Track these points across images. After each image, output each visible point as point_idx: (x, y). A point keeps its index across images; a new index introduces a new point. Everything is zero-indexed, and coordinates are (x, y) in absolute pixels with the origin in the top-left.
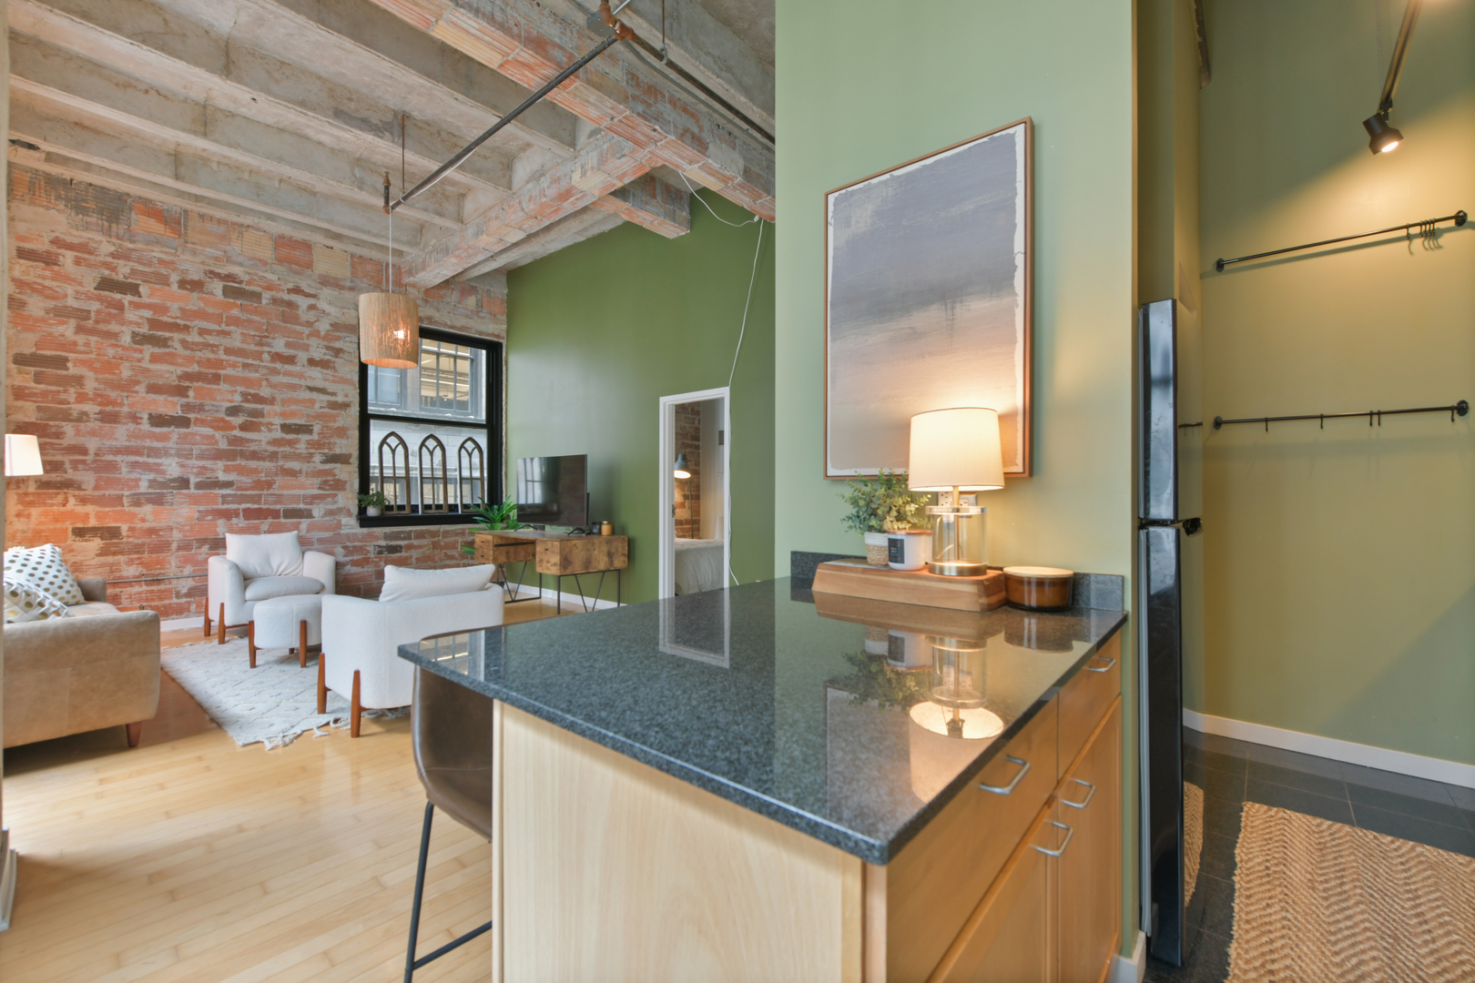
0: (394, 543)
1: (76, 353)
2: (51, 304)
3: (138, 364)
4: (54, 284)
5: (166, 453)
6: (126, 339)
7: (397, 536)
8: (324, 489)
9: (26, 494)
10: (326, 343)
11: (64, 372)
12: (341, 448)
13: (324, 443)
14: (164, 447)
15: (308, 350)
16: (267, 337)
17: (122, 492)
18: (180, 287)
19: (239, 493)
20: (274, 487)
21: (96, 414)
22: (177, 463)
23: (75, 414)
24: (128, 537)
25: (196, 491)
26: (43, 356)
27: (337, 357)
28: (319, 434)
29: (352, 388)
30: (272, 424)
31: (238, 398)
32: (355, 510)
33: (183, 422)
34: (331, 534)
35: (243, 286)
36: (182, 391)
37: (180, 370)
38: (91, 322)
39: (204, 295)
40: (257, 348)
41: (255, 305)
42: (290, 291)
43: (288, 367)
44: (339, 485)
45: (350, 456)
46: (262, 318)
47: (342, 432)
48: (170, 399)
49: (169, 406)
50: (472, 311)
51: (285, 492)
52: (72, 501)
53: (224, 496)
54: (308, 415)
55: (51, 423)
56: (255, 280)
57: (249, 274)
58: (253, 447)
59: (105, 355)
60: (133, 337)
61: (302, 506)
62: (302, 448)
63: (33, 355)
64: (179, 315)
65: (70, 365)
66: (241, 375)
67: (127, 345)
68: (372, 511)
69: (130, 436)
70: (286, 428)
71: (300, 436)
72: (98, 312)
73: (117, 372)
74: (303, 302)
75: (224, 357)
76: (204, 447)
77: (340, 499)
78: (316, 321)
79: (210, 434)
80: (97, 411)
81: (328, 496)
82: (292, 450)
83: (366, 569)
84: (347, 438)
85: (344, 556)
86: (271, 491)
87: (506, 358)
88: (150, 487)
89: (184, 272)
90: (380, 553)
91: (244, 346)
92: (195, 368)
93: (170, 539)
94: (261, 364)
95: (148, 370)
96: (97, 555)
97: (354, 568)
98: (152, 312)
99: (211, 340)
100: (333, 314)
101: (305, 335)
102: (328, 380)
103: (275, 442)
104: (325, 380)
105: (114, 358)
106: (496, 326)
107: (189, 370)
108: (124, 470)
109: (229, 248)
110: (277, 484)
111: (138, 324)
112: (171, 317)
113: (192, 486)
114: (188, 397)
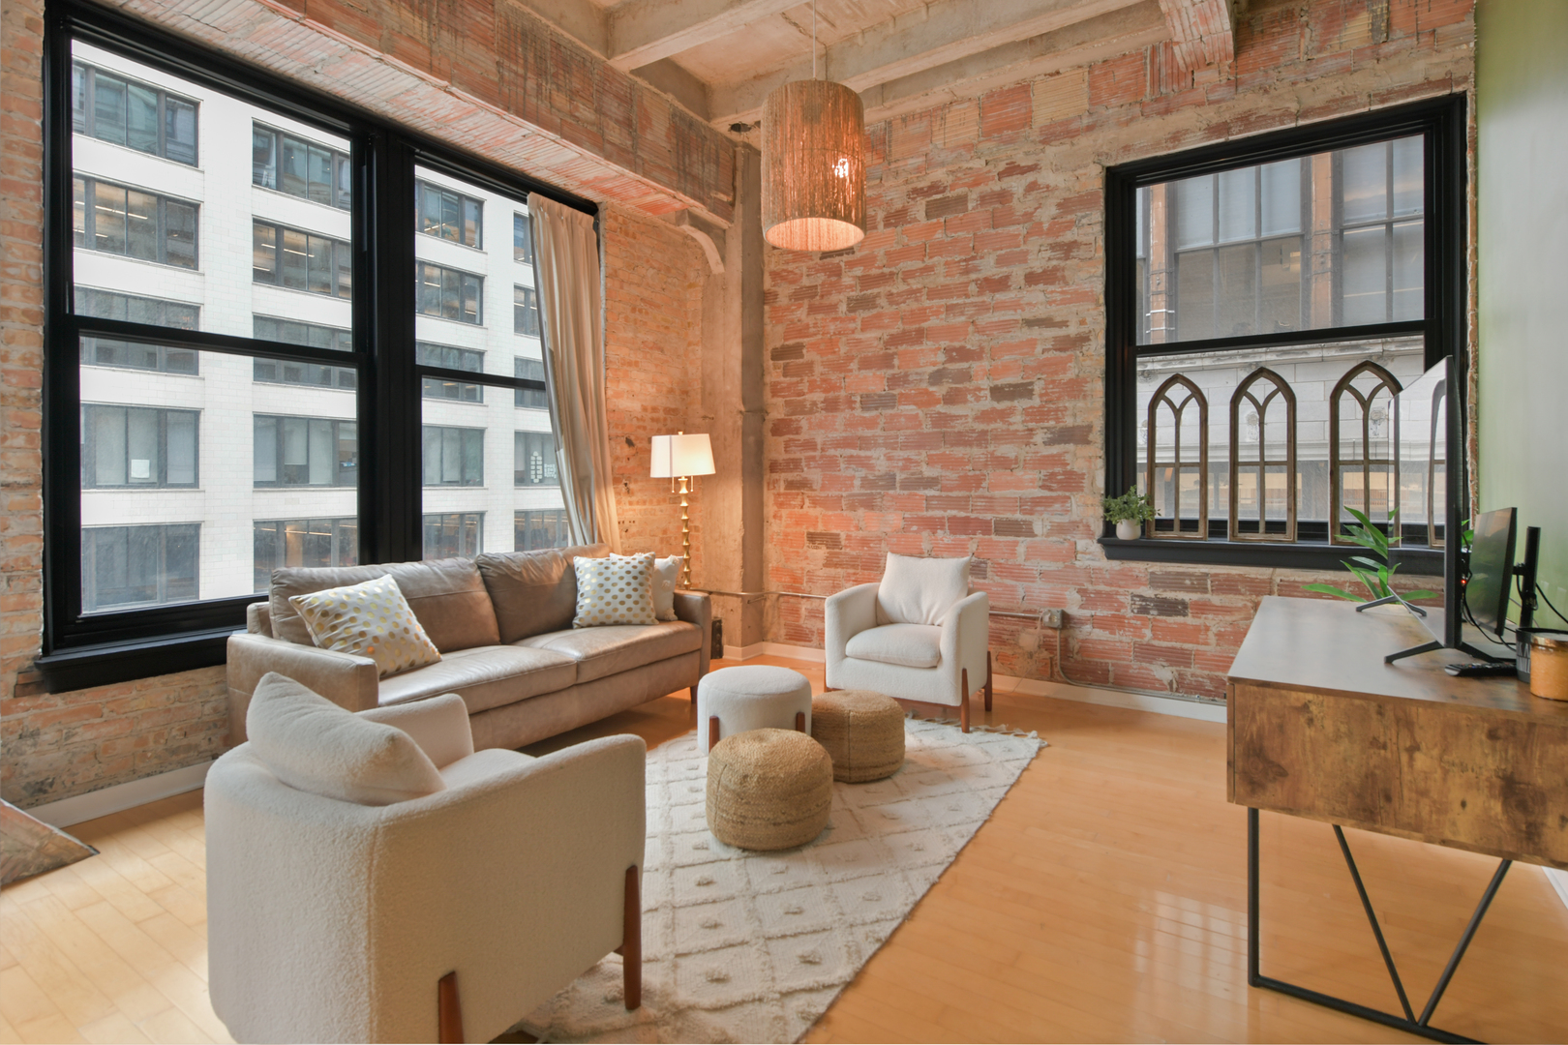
0: (1170, 595)
1: (808, 337)
2: (792, 289)
3: (853, 336)
4: (794, 266)
5: (876, 445)
6: (843, 308)
7: (1176, 582)
8: (1050, 489)
9: (779, 494)
10: (1051, 240)
11: (801, 361)
12: (1075, 415)
13: (1049, 411)
14: (873, 436)
15: (1025, 261)
16: (974, 258)
17: (840, 493)
18: (886, 226)
19: (944, 494)
20: (984, 485)
21: (822, 402)
22: (885, 455)
23: (808, 404)
24: (846, 546)
25: (902, 492)
26: (789, 347)
27: (1067, 258)
28: (1041, 396)
29: (1091, 306)
30: (980, 389)
31: (941, 357)
32: (1098, 529)
33: (885, 402)
34: (1060, 565)
35: (948, 194)
36: (886, 361)
37: (885, 334)
38: (818, 298)
39: (909, 226)
40: (964, 279)
41: (961, 215)
42: (1001, 175)
43: (1000, 296)
44: (1072, 482)
45: (1090, 428)
46: (968, 233)
47: (1075, 388)
48: (878, 373)
49: (874, 382)
50: (1359, 52)
51: (997, 493)
52: (807, 501)
53: (928, 499)
54: (1025, 368)
55: (793, 417)
56: (959, 179)
57: (952, 172)
58: (958, 426)
59: (828, 333)
60: (848, 304)
61: (1018, 516)
62: (1017, 421)
63: (783, 347)
64: (885, 262)
65: (804, 351)
66: (944, 323)
67: (842, 316)
68: (1124, 531)
69: (850, 424)
70: (998, 392)
71: (1015, 403)
72: (823, 284)
73: (837, 350)
74: (1016, 184)
75: (927, 303)
76: (908, 432)
77: (1074, 507)
78: (1036, 209)
79: (914, 413)
80: (822, 399)
81: (1054, 500)
82: (1005, 427)
83: (1117, 637)
84: (1085, 397)
85: (1082, 607)
86: (980, 492)
87: (1475, 129)
88: (862, 486)
89: (889, 203)
90: (1144, 610)
91: (948, 281)
92: (898, 327)
93: (879, 554)
94: (968, 301)
95: (859, 341)
96: (825, 565)
97: (1097, 631)
98: (862, 268)
99: (915, 284)
100: (1062, 185)
101: (1021, 238)
102: (1054, 301)
103: (985, 416)
104: (1050, 303)
105: (835, 334)
106: (1436, 59)
107: (894, 331)
108: (842, 466)
109: (931, 147)
110: (987, 481)
111: (851, 287)
112: (879, 268)
113: (898, 485)
114: (893, 367)
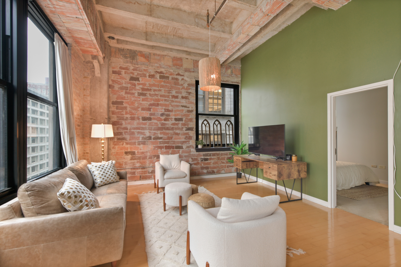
0: (206, 157)
1: (125, 100)
2: (120, 86)
3: (139, 102)
4: (120, 80)
5: (146, 129)
6: (136, 95)
7: (206, 155)
8: (186, 139)
9: (115, 142)
10: (186, 91)
11: (123, 106)
12: (191, 125)
13: (186, 124)
14: (145, 127)
15: (181, 94)
16: (171, 90)
17: (135, 141)
18: (149, 77)
19: (164, 141)
20: (173, 139)
21: (130, 118)
22: (149, 132)
23: (125, 118)
24: (137, 154)
25: (153, 140)
26: (118, 102)
27: (189, 95)
28: (185, 121)
29: (194, 105)
30: (172, 118)
31: (163, 110)
32: (195, 146)
33: (150, 119)
34: (188, 154)
35: (164, 75)
36: (149, 109)
37: (149, 103)
38: (128, 90)
39: (155, 79)
40: (168, 94)
41: (168, 80)
42: (177, 75)
43: (176, 100)
44: (190, 138)
45: (193, 128)
46: (169, 85)
47: (191, 120)
48: (147, 112)
49: (146, 114)
50: (229, 75)
51: (176, 140)
52: (125, 144)
53: (160, 142)
54: (182, 115)
55: (120, 121)
56: (167, 72)
57: (166, 71)
58: (167, 126)
59: (131, 100)
60: (138, 94)
61: (180, 145)
62: (180, 126)
63: (116, 101)
64: (149, 86)
65: (124, 103)
66: (164, 103)
67: (136, 96)
68: (200, 147)
69: (138, 124)
70: (176, 120)
71: (180, 122)
72: (130, 87)
73: (134, 105)
74: (180, 78)
75: (160, 98)
76: (155, 126)
77: (191, 142)
78: (184, 84)
79: (156, 122)
80: (130, 117)
81: (187, 141)
82: (177, 127)
83: (198, 166)
84: (193, 122)
85: (192, 162)
86: (172, 140)
87: (241, 90)
88: (142, 139)
89: (150, 72)
90: (202, 161)
91: (165, 94)
92: (152, 102)
93: (147, 155)
94: (169, 99)
95: (141, 104)
96: (130, 160)
97: (194, 166)
98: (142, 86)
99: (157, 93)
100: (188, 81)
101: (181, 89)
102: (187, 103)
103: (173, 124)
104: (186, 103)
105: (134, 100)
106: (237, 79)
107: (151, 103)
108: (136, 134)
109: (161, 63)
110: (174, 138)
111: (139, 90)
112: (147, 87)
113: (152, 139)
114: (151, 111)
